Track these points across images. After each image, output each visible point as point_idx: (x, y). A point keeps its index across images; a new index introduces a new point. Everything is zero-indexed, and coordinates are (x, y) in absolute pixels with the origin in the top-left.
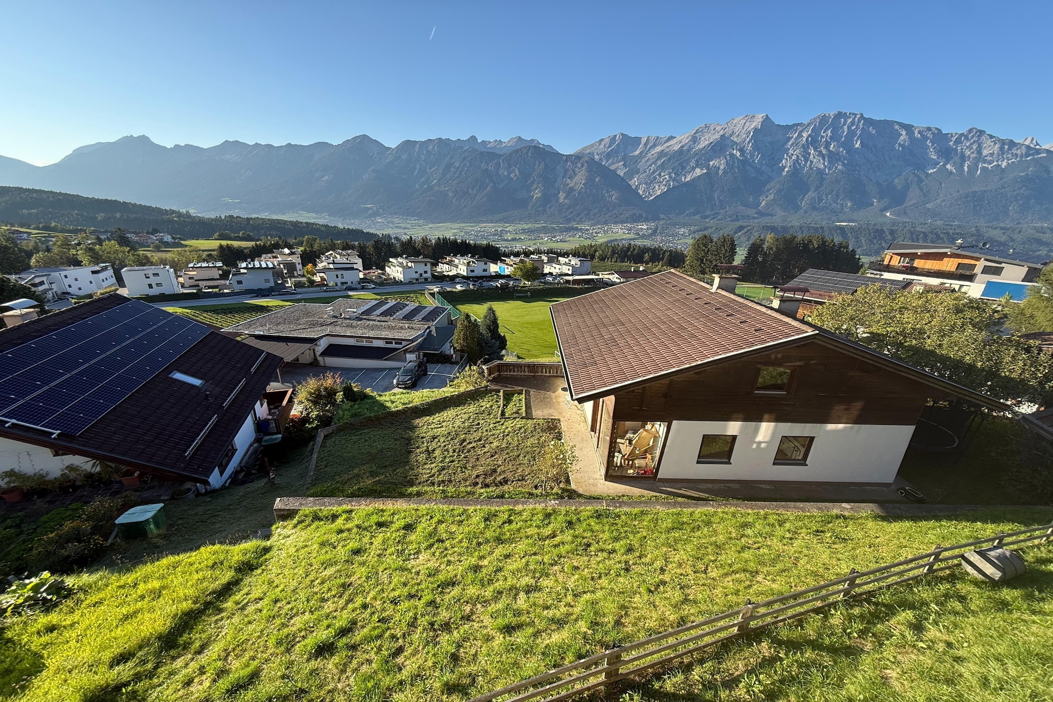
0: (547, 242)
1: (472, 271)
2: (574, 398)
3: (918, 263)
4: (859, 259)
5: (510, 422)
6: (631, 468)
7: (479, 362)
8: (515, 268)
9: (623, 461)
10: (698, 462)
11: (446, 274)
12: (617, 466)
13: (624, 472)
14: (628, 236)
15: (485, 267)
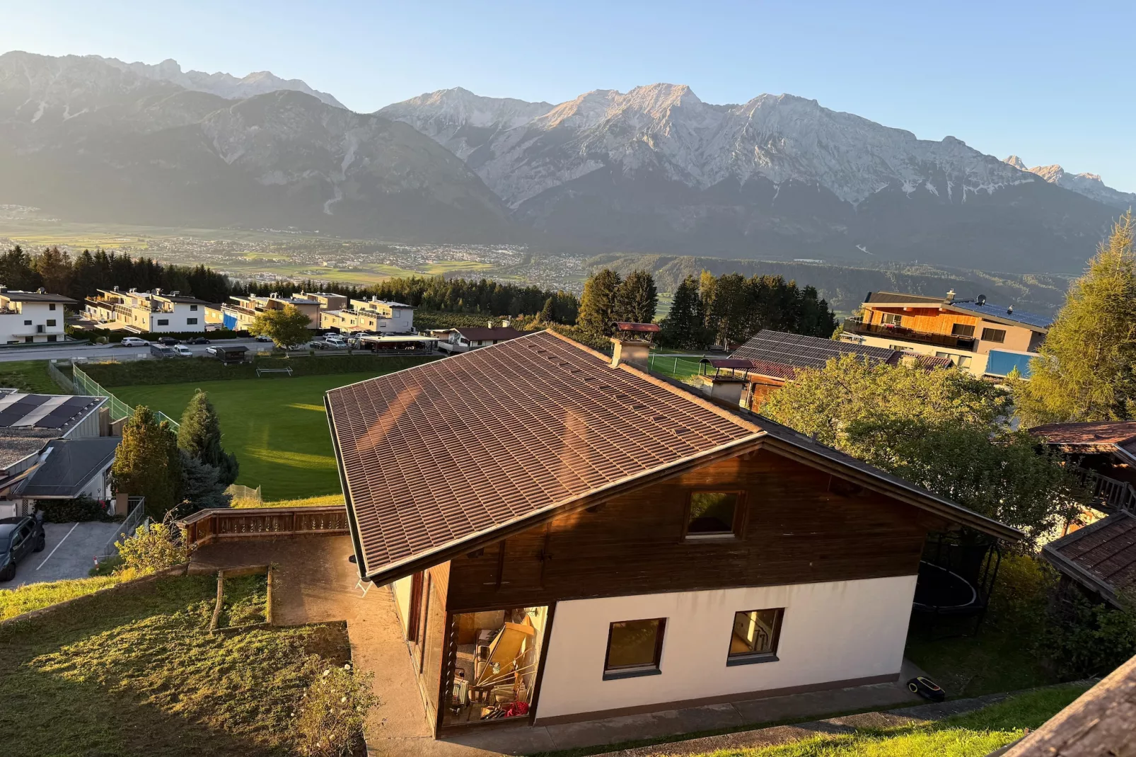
0: (327, 271)
1: (163, 322)
2: (368, 574)
3: (906, 322)
4: (833, 315)
5: (237, 639)
6: (487, 703)
7: (169, 513)
8: (259, 318)
9: (470, 692)
10: (606, 678)
11: (101, 326)
12: (460, 706)
13: (474, 714)
14: (481, 266)
15: (193, 315)
